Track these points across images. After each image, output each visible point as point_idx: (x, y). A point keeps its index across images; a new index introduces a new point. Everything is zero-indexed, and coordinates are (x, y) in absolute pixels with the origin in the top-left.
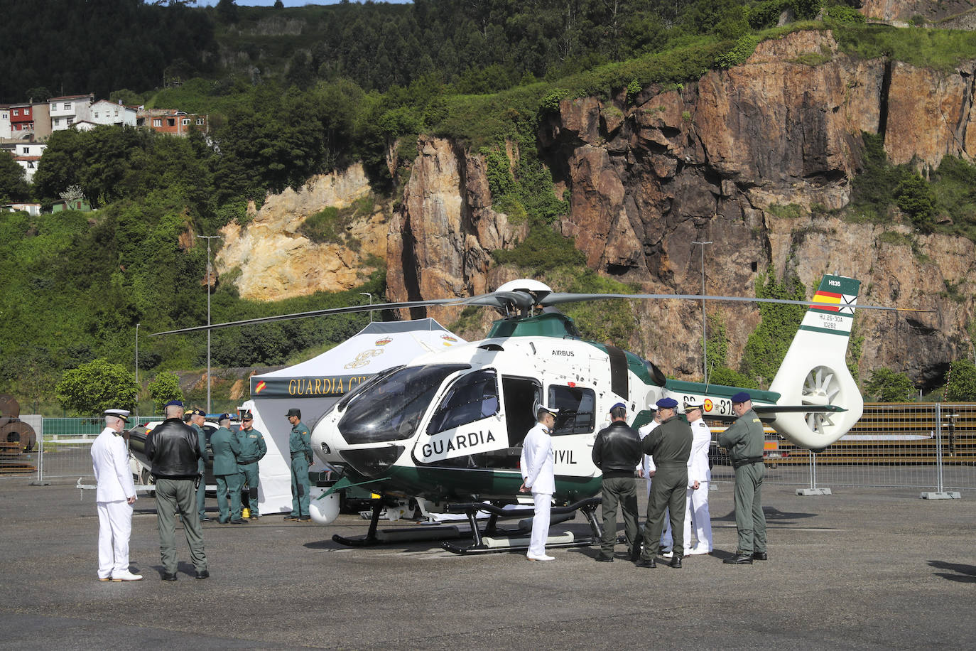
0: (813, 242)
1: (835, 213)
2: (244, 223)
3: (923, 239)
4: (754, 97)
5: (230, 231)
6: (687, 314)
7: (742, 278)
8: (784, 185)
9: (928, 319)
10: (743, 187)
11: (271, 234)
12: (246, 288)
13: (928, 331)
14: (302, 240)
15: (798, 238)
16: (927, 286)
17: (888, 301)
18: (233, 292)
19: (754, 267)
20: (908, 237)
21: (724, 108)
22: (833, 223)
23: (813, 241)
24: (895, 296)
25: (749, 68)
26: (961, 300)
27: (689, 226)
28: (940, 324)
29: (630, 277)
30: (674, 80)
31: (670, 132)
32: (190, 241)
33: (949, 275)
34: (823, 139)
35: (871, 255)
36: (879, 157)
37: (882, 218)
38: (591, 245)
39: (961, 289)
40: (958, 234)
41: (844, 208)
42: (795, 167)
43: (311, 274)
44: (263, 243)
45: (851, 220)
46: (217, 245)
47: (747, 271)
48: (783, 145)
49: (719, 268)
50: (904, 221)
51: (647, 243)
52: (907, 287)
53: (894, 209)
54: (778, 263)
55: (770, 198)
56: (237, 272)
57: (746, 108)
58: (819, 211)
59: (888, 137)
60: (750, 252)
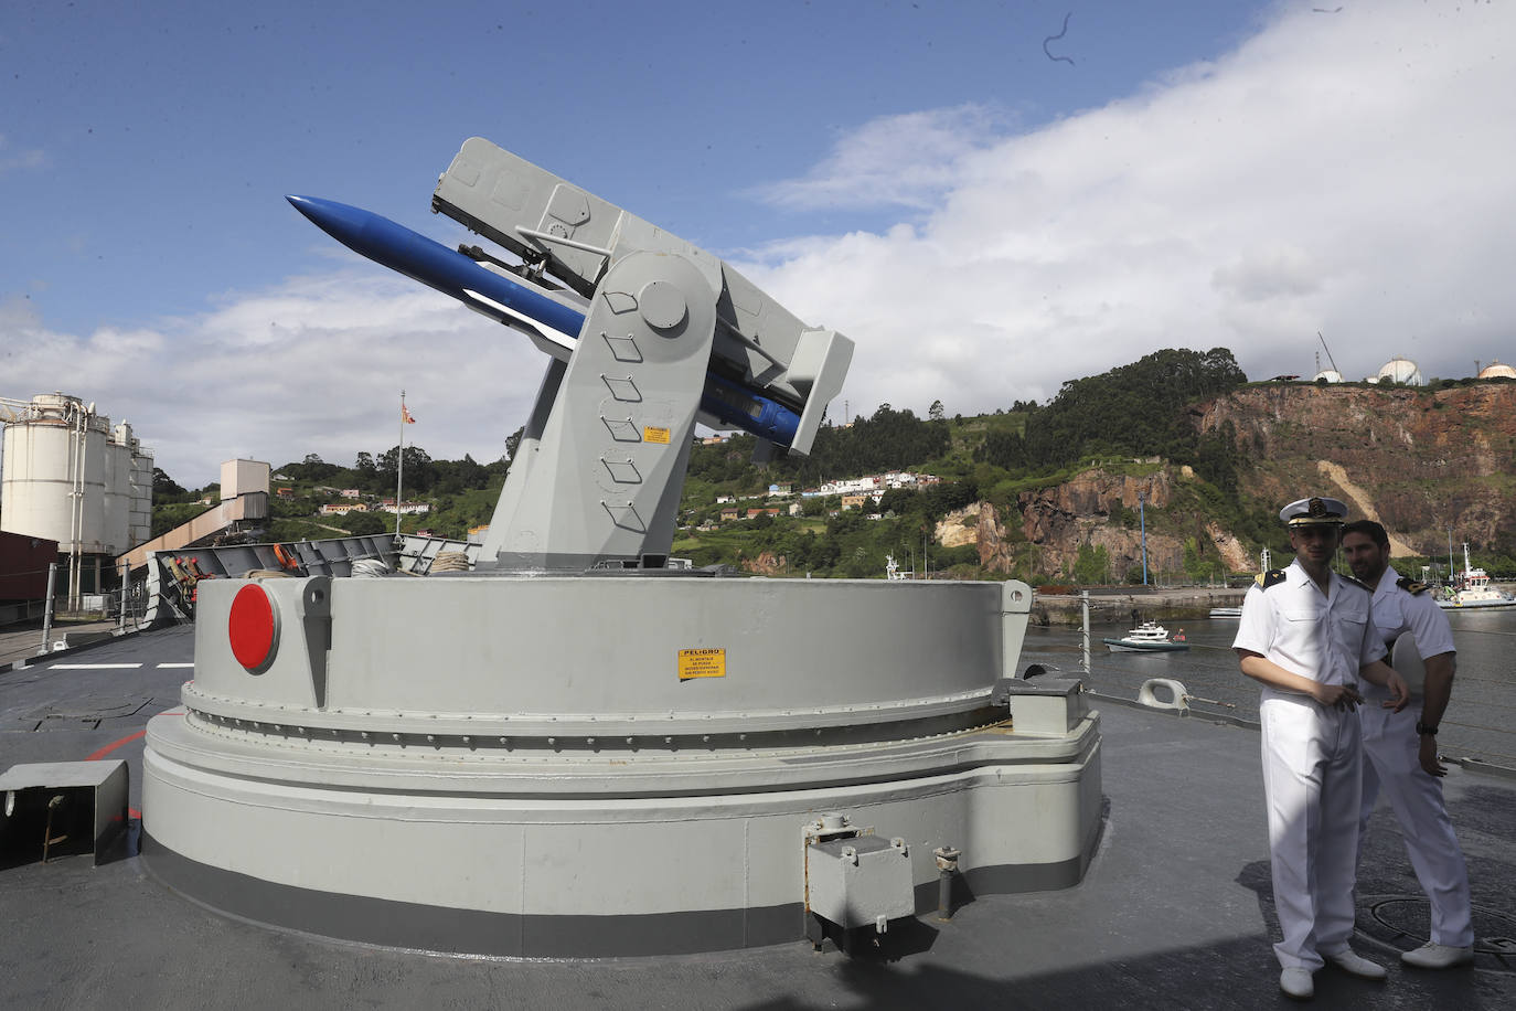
1: (1103, 525)
2: (943, 521)
3: (1130, 532)
4: (1076, 491)
5: (939, 524)
6: (1058, 555)
7: (1073, 545)
8: (1087, 516)
9: (1131, 555)
10: (1075, 517)
11: (952, 525)
12: (944, 542)
14: (963, 527)
15: (1091, 532)
18: (940, 544)
20: (1125, 531)
21: (1067, 495)
22: (1103, 527)
23: (1095, 533)
25: (1074, 482)
27: (1058, 529)
29: (1042, 545)
30: (1051, 486)
31: (1051, 502)
32: (925, 530)
33: (1137, 542)
34: (1098, 503)
35: (1113, 537)
36: (1120, 506)
37: (1118, 525)
38: (1029, 535)
41: (1106, 523)
42: (1090, 511)
44: (950, 528)
45: (1108, 526)
46: (934, 528)
48: (1085, 505)
50: (1124, 526)
51: (1045, 534)
52: (1124, 546)
53: (1123, 523)
55: (1082, 520)
56: (941, 537)
57: (1074, 494)
58: (1098, 524)
59: (1123, 500)
60: (1076, 537)
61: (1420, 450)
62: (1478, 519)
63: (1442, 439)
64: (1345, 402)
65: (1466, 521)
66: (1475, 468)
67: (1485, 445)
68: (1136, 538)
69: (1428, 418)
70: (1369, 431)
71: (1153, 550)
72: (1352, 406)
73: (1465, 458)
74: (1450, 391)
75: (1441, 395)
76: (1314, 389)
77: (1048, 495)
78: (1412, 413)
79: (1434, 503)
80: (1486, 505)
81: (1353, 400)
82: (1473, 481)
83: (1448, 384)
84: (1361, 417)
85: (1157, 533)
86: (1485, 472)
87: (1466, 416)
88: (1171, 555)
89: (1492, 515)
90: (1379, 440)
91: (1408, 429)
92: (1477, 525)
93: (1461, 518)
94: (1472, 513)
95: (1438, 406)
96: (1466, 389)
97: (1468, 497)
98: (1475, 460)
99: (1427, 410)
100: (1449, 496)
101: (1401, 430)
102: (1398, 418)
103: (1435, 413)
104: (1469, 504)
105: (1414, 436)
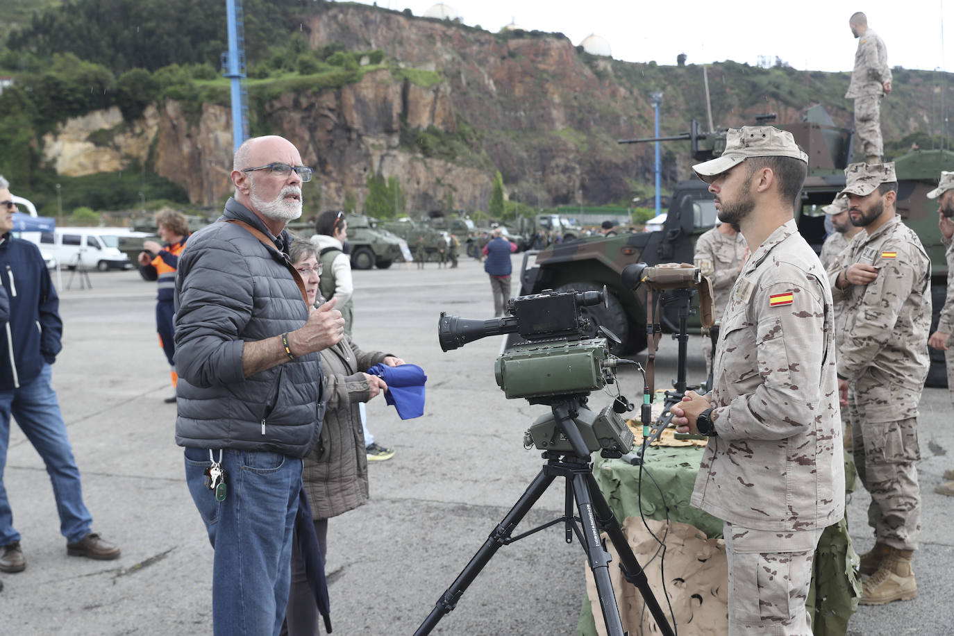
0: (388, 160)
1: (394, 148)
2: (56, 135)
3: (428, 160)
4: (365, 97)
5: (49, 138)
6: (339, 190)
7: (360, 175)
8: (377, 136)
9: (431, 192)
11: (71, 141)
12: (61, 167)
13: (431, 198)
14: (90, 145)
15: (382, 158)
16: (430, 180)
17: (416, 186)
19: (365, 170)
20: (422, 159)
21: (353, 101)
22: (394, 152)
24: (418, 183)
25: (363, 85)
26: (443, 185)
27: (337, 152)
28: (435, 194)
30: (332, 87)
31: (331, 110)
32: (35, 146)
33: (438, 174)
34: (391, 117)
35: (408, 166)
36: (406, 124)
37: (412, 151)
39: (442, 182)
40: (441, 158)
41: (398, 146)
42: (380, 128)
43: (96, 164)
44: (68, 145)
45: (401, 151)
47: (362, 172)
48: (375, 118)
49: (351, 170)
50: (421, 152)
51: (319, 158)
52: (423, 180)
53: (416, 148)
54: (376, 168)
55: (371, 141)
57: (360, 101)
58: (390, 147)
59: (409, 116)
60: (363, 164)
61: (502, 99)
62: (564, 172)
63: (519, 91)
64: (431, 38)
65: (553, 173)
66: (551, 121)
67: (557, 99)
68: (436, 170)
69: (506, 67)
70: (459, 73)
71: (458, 187)
72: (439, 44)
73: (542, 112)
74: (521, 41)
75: (513, 43)
76: (402, 20)
77: (328, 100)
78: (492, 60)
79: (525, 155)
80: (568, 160)
81: (438, 38)
82: (553, 134)
83: (519, 34)
84: (448, 57)
85: (462, 164)
86: (559, 126)
87: (537, 69)
88: (477, 193)
89: (573, 169)
90: (468, 84)
91: (491, 76)
92: (563, 178)
93: (548, 171)
94: (557, 166)
95: (512, 55)
96: (535, 41)
97: (551, 150)
98: (550, 114)
99: (503, 58)
100: (535, 148)
101: (486, 76)
102: (482, 62)
103: (510, 62)
104: (553, 157)
105: (496, 83)
